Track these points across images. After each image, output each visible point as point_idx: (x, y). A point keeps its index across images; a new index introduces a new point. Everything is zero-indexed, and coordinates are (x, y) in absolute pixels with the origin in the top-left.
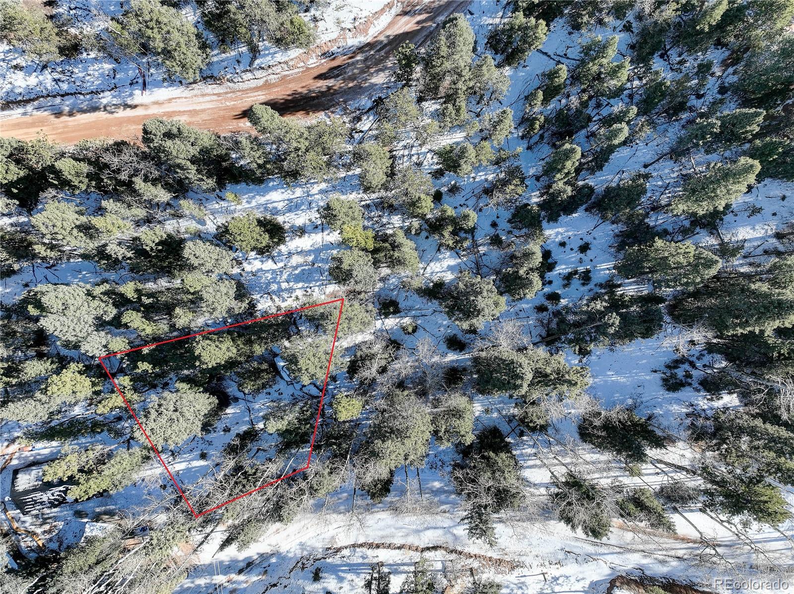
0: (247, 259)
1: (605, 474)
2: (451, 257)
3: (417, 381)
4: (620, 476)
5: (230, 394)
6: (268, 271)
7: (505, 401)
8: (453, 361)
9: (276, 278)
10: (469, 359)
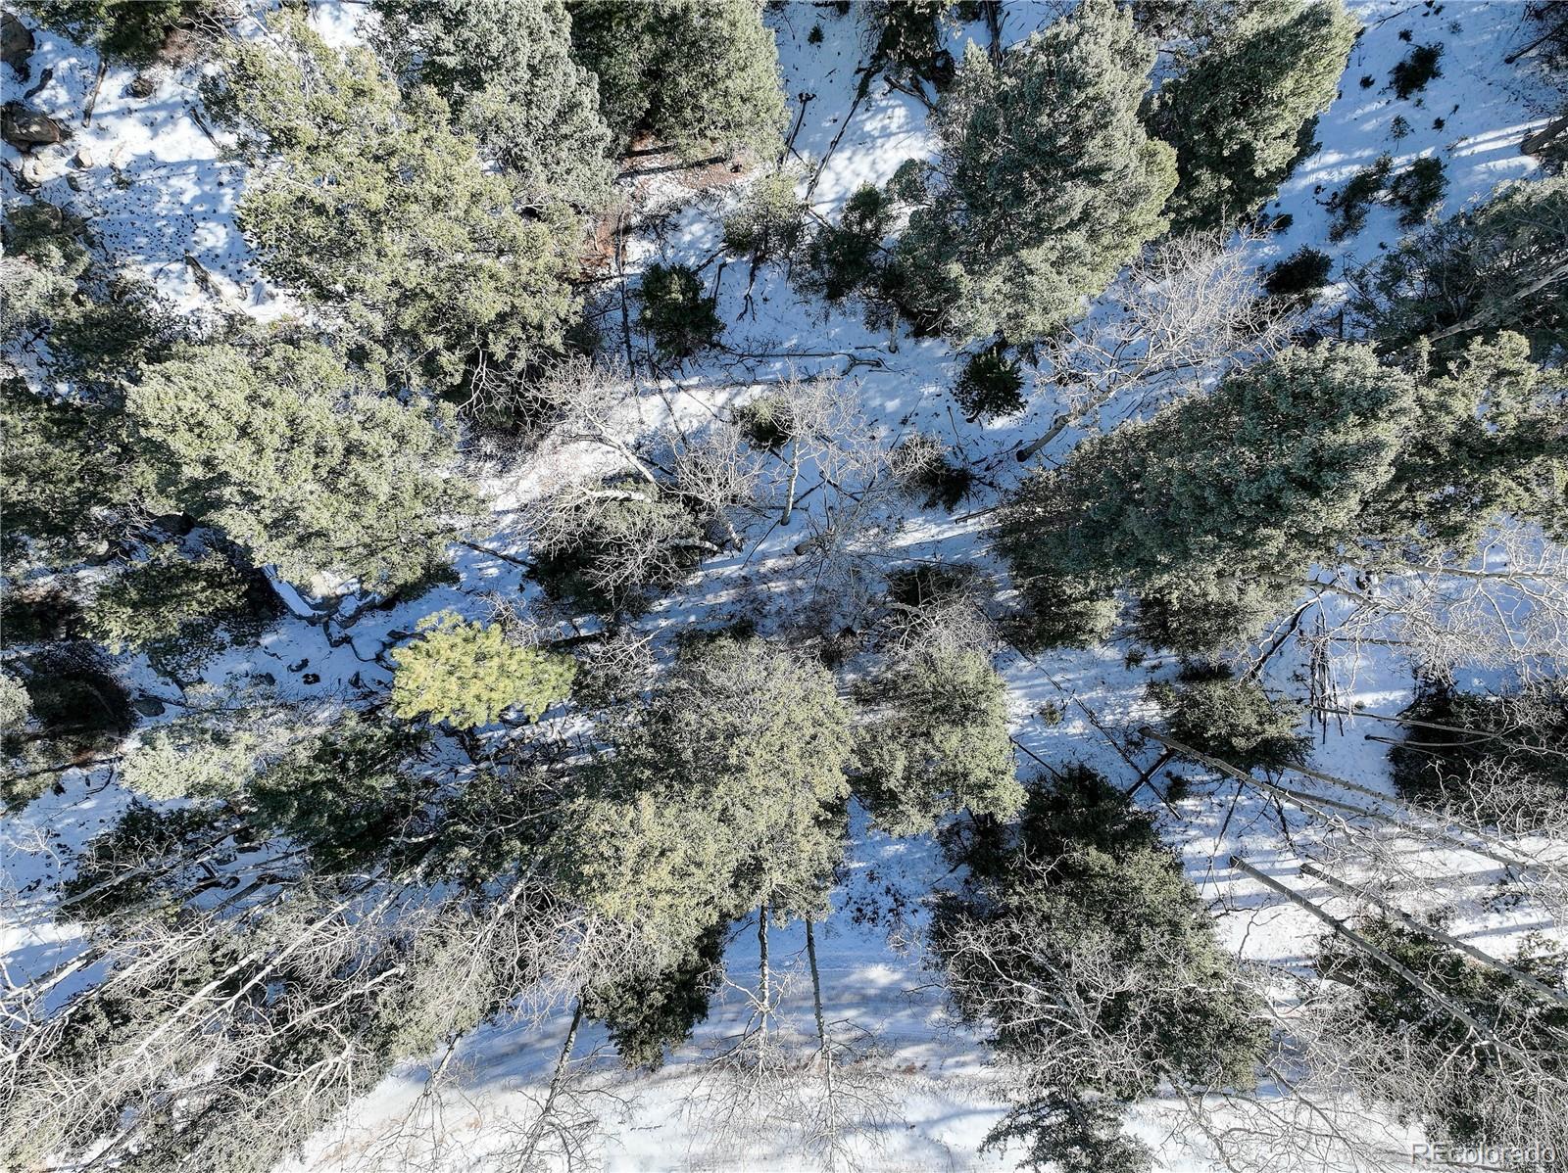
0: (87, 114)
1: (1494, 920)
2: (910, 128)
3: (801, 619)
4: (1549, 925)
5: (125, 683)
6: (177, 169)
7: (1111, 680)
8: (921, 546)
9: (216, 199)
10: (980, 537)
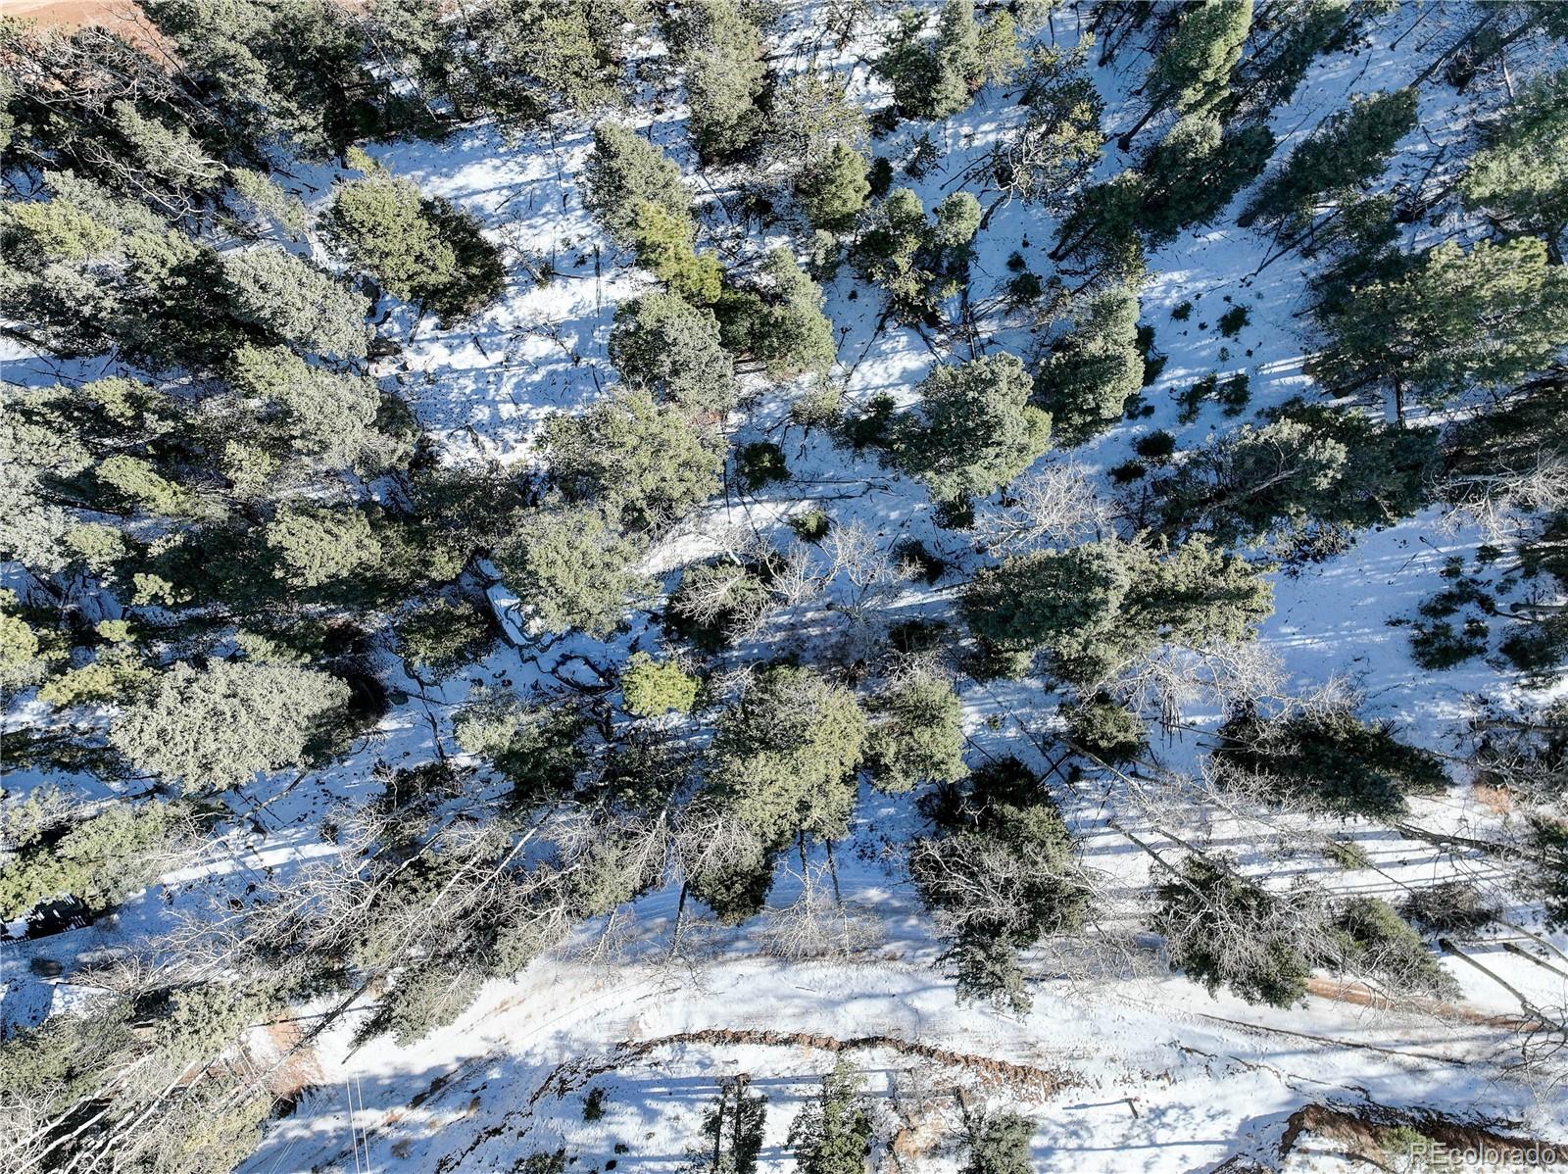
0: (412, 340)
1: (1275, 866)
2: (911, 347)
3: (829, 654)
4: (1313, 871)
5: (387, 683)
6: (465, 373)
7: (1036, 700)
8: (911, 607)
9: (485, 391)
10: (951, 604)
